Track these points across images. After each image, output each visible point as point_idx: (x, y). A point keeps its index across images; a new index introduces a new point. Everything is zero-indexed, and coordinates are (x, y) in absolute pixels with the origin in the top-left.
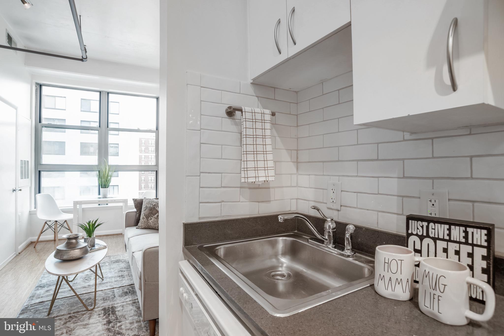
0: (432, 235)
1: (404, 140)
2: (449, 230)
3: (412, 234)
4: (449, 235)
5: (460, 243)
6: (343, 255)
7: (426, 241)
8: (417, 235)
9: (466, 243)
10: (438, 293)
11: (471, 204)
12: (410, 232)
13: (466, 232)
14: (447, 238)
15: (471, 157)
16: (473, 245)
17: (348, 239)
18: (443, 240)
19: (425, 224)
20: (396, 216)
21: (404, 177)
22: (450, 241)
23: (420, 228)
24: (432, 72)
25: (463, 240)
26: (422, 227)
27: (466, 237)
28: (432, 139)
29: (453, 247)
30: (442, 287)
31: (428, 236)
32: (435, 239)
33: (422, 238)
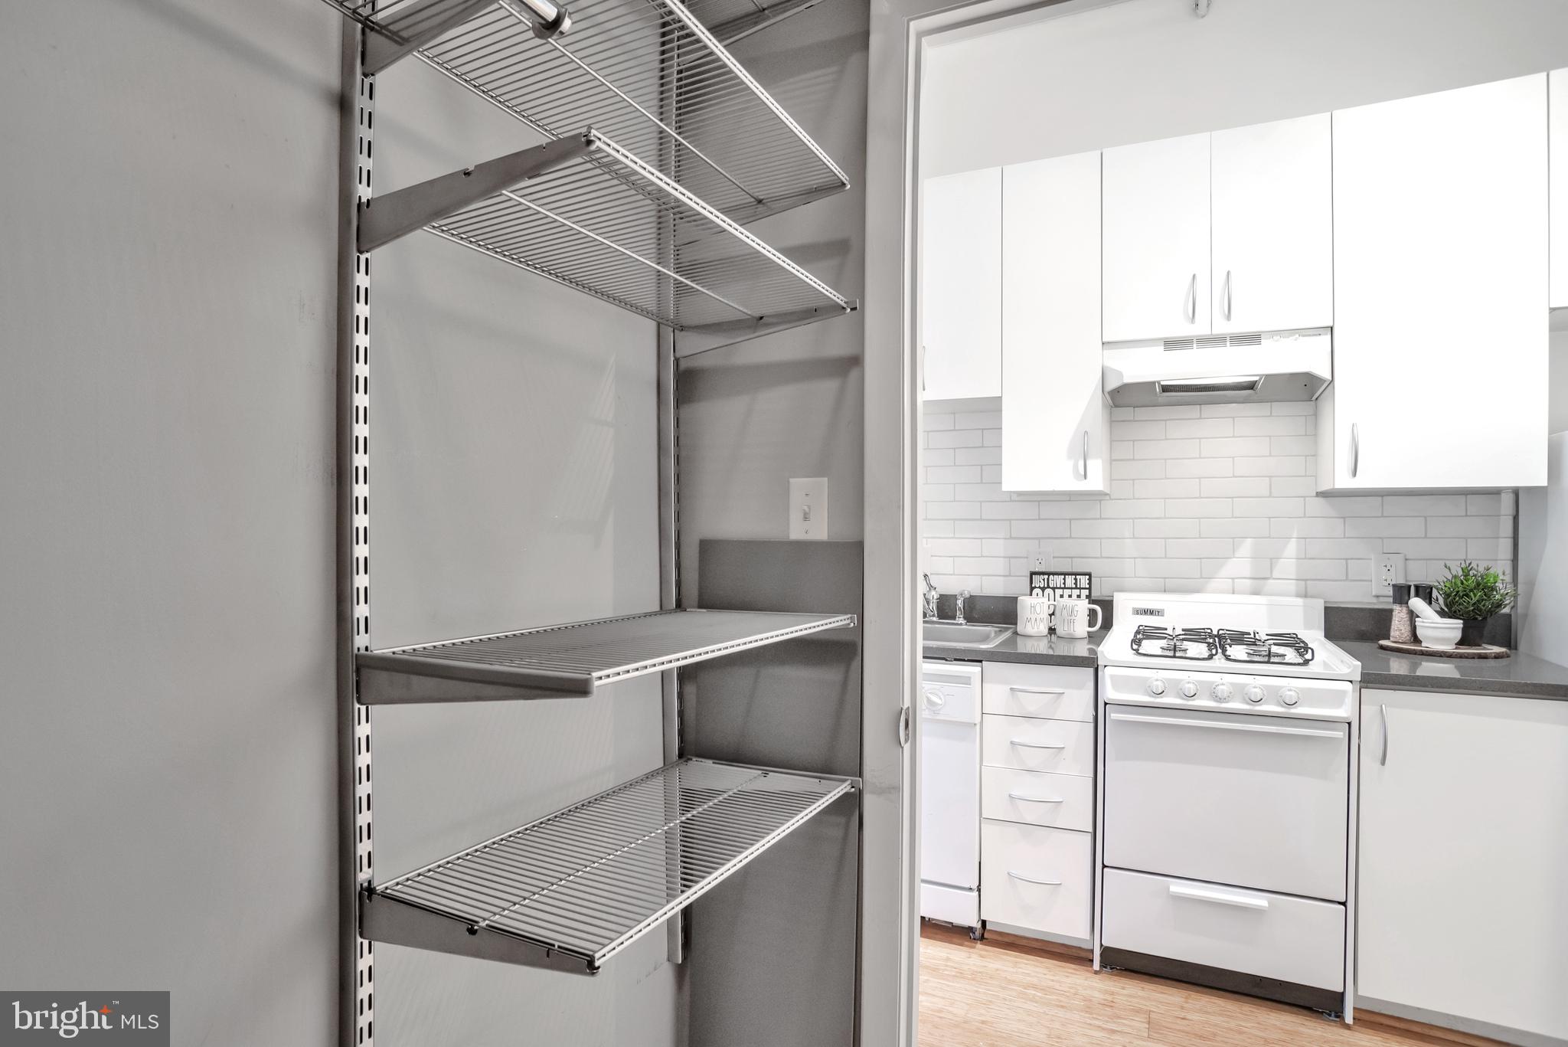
0: (1051, 586)
1: (1011, 501)
2: (1064, 579)
3: (1035, 587)
4: (1064, 584)
5: (1072, 588)
6: (957, 624)
7: (1047, 591)
8: (1040, 587)
9: (1076, 588)
10: (1073, 617)
11: (1070, 560)
12: (1033, 586)
13: (1076, 579)
14: (1063, 586)
15: (1070, 520)
16: (1080, 588)
17: (960, 608)
18: (1060, 588)
19: (1046, 577)
20: (1002, 578)
21: (1011, 538)
22: (1065, 588)
23: (1042, 581)
24: (1071, 463)
25: (1074, 586)
26: (1044, 580)
27: (1076, 584)
28: (1039, 501)
29: (1067, 592)
30: (1075, 612)
31: (1048, 587)
32: (1054, 589)
33: (1043, 589)
